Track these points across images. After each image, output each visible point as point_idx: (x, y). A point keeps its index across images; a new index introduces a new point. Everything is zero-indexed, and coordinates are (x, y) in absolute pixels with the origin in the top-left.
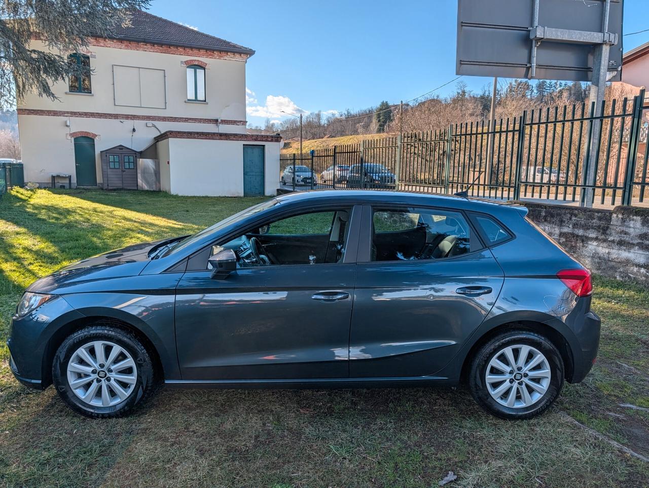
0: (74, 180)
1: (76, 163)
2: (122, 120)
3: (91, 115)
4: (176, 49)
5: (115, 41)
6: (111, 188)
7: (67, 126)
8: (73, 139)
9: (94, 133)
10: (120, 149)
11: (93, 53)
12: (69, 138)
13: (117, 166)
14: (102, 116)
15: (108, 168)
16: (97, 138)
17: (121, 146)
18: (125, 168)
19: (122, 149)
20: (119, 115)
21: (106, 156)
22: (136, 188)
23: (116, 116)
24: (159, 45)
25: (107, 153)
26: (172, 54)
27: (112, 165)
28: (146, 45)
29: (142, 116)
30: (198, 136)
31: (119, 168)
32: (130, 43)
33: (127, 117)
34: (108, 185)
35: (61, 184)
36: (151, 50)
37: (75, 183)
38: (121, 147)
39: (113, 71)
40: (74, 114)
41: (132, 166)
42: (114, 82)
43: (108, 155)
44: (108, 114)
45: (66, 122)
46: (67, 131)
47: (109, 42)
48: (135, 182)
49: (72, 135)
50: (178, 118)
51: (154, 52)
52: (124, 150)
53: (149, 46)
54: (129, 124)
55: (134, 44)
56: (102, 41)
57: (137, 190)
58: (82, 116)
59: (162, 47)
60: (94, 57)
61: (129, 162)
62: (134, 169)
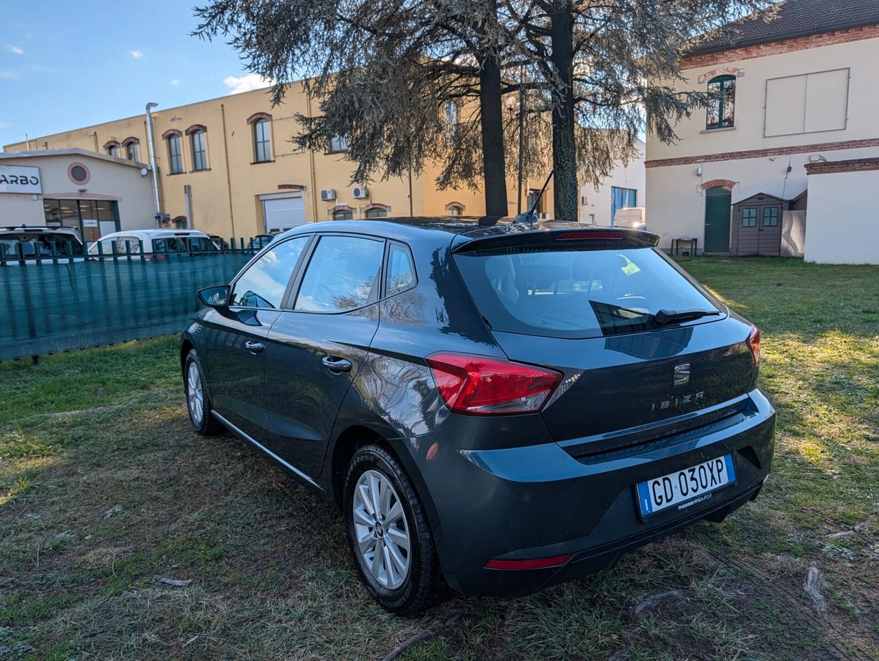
0: (701, 245)
1: (706, 223)
2: (771, 157)
3: (731, 157)
4: (873, 29)
5: (773, 44)
6: (741, 254)
7: (698, 175)
8: (704, 191)
9: (731, 180)
10: (759, 199)
11: (741, 71)
12: (700, 190)
13: (753, 224)
14: (744, 155)
15: (740, 226)
16: (735, 187)
17: (761, 194)
18: (764, 226)
19: (762, 198)
20: (769, 150)
21: (739, 210)
22: (777, 254)
23: (764, 153)
24: (844, 31)
25: (740, 206)
26: (865, 38)
27: (746, 222)
28: (821, 37)
29: (805, 146)
30: (861, 166)
31: (755, 227)
32: (795, 42)
33: (781, 151)
34: (737, 250)
35: (685, 251)
36: (829, 42)
37: (701, 249)
38: (759, 196)
39: (766, 89)
40: (708, 158)
41: (774, 222)
42: (766, 104)
43: (741, 209)
44: (752, 151)
45: (697, 170)
46: (699, 181)
47: (765, 48)
48: (778, 245)
49: (703, 186)
50: (866, 140)
51: (833, 43)
52: (764, 200)
53: (825, 36)
54: (783, 161)
55: (801, 41)
56: (754, 51)
57: (779, 256)
58: (719, 159)
59: (847, 32)
60: (742, 75)
61: (771, 217)
62: (777, 226)
